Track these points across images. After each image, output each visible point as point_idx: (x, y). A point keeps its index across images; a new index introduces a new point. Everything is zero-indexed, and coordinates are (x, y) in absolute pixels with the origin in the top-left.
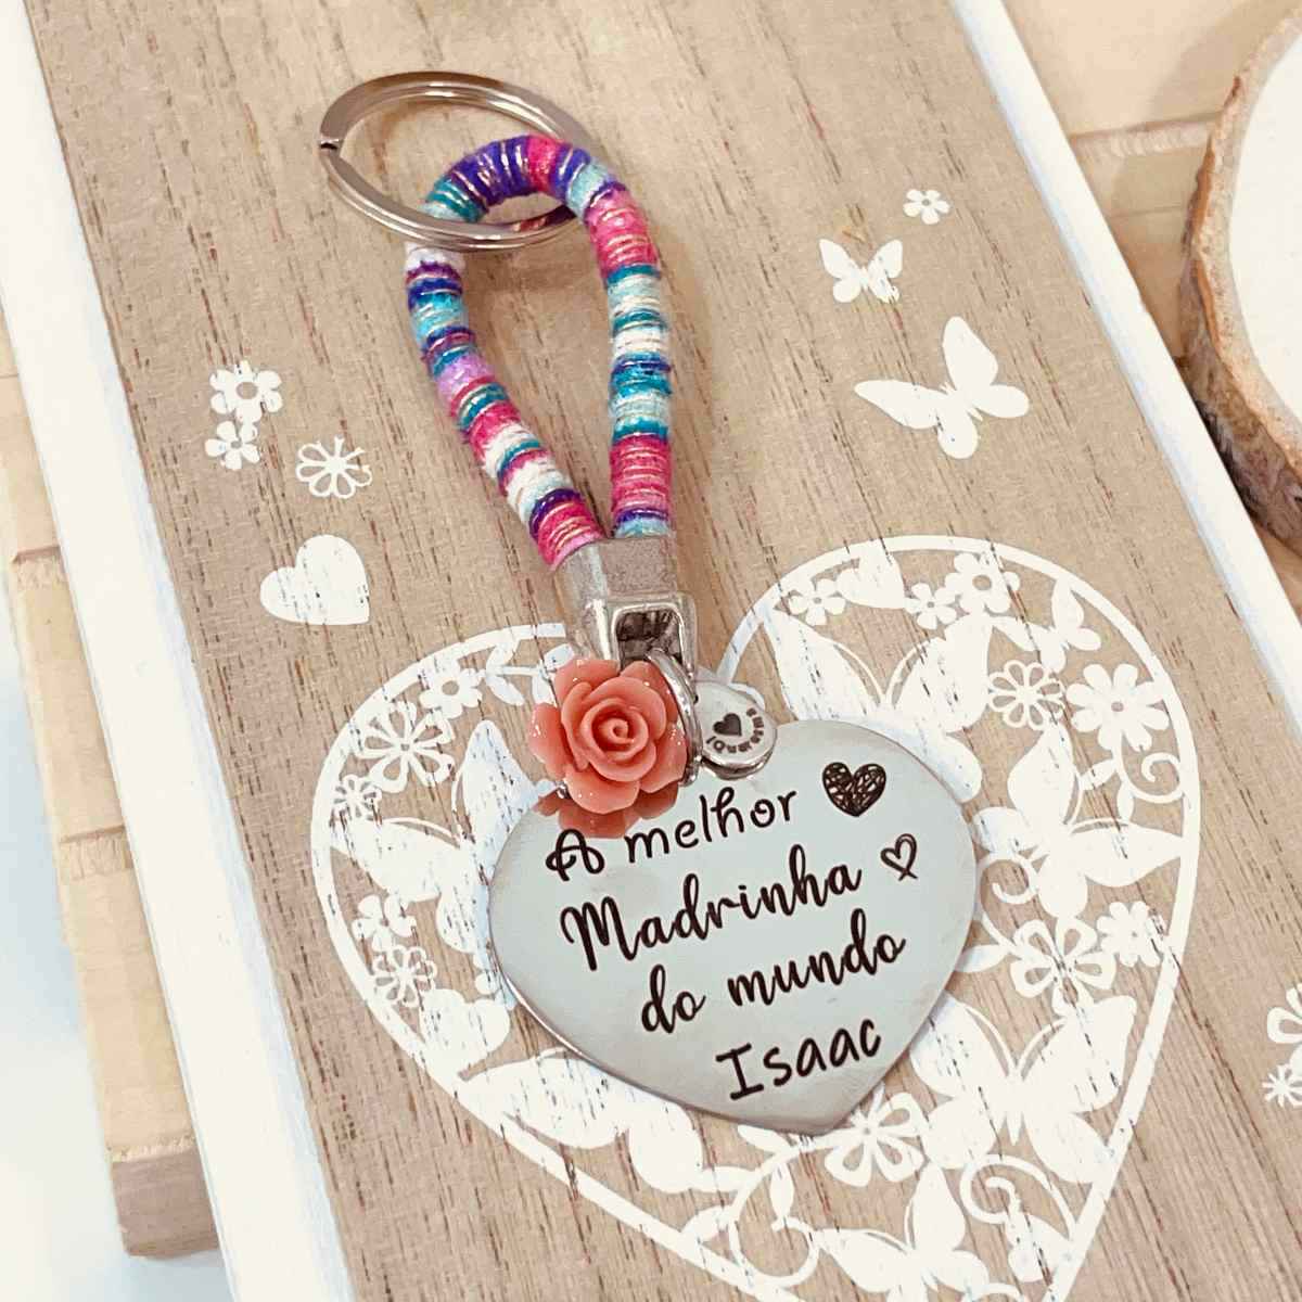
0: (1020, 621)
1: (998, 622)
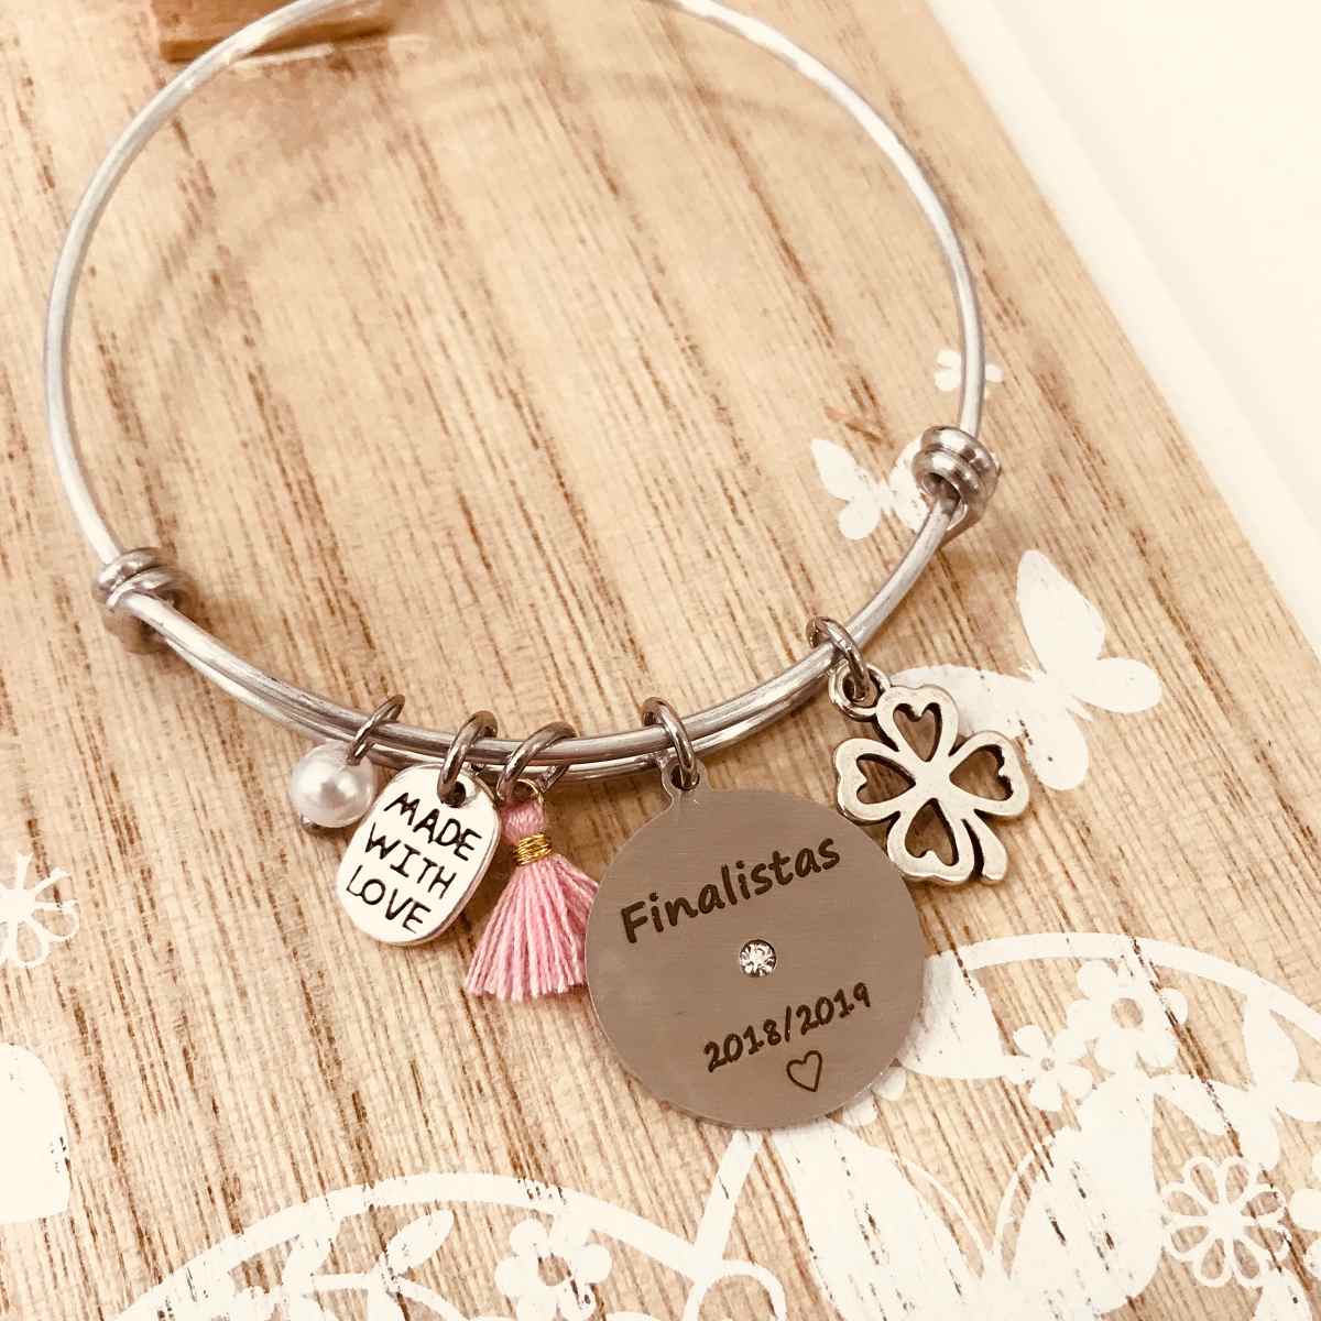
0: (1196, 1077)
1: (1160, 1085)
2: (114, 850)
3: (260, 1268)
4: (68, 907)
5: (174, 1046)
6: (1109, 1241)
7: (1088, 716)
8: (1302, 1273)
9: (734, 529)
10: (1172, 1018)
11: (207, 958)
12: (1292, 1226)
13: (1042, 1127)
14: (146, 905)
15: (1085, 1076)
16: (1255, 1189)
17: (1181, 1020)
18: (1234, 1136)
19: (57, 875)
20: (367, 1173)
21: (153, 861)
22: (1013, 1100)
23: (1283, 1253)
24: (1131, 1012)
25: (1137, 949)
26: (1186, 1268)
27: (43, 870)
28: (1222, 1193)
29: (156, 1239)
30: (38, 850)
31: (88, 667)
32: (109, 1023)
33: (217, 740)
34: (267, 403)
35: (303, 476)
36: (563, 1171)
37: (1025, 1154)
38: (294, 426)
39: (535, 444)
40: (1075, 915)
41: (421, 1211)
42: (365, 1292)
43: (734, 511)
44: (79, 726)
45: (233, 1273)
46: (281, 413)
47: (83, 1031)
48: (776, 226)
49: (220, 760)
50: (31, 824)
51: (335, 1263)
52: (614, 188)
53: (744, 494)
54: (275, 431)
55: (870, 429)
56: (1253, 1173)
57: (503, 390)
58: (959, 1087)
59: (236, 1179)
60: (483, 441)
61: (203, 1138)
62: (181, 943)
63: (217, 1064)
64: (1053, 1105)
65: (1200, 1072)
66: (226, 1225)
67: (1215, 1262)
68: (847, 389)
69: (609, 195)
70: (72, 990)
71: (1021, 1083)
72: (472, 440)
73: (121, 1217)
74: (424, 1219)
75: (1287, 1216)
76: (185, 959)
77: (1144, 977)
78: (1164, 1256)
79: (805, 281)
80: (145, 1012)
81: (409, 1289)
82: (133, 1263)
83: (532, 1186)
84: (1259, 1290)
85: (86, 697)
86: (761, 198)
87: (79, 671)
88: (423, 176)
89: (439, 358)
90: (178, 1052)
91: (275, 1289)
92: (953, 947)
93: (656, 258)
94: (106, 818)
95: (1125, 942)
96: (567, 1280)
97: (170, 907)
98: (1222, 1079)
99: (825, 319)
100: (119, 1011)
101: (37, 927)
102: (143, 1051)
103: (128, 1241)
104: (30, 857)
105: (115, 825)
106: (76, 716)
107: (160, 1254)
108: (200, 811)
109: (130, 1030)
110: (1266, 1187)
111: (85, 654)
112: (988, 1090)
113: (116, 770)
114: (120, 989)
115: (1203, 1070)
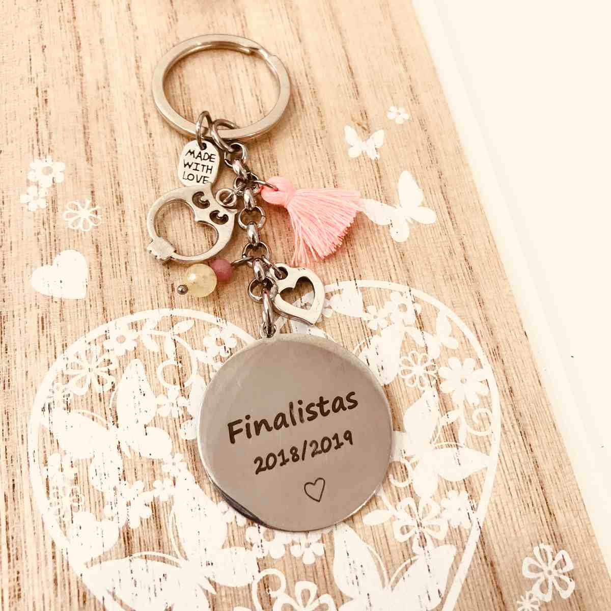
2: (115, 204)
3: (136, 325)
4: (99, 217)
5: (123, 261)
6: (382, 368)
7: (411, 222)
8: (438, 390)
9: (316, 148)
10: (416, 312)
11: (137, 239)
12: (438, 376)
13: (370, 334)
14: (122, 221)
15: (386, 322)
16: (429, 363)
17: (419, 312)
18: (427, 348)
19: (97, 207)
20: (172, 306)
21: (125, 209)
22: (363, 325)
23: (434, 382)
24: (404, 307)
25: (410, 291)
26: (404, 380)
27: (94, 205)
28: (419, 362)
29: (108, 311)
30: (93, 200)
31: (117, 151)
32: (105, 251)
33: (150, 179)
34: (183, 86)
35: (189, 108)
36: (228, 316)
37: (362, 339)
38: (189, 93)
39: (261, 112)
40: (394, 278)
41: (185, 319)
42: (165, 337)
43: (317, 142)
44: (111, 167)
45: (128, 324)
46: (186, 89)
47: (98, 251)
48: (348, 61)
49: (150, 185)
50: (92, 192)
51: (158, 327)
52: (300, 41)
53: (321, 138)
54: (183, 94)
55: (365, 126)
56: (430, 358)
57: (254, 95)
58: (348, 318)
59: (134, 300)
60: (245, 108)
61: (127, 287)
62: (130, 233)
63: (135, 268)
64: (374, 328)
65: (420, 328)
66: (129, 311)
67: (413, 380)
68: (359, 113)
69: (299, 42)
70: (96, 240)
71: (366, 320)
72: (242, 107)
73: (99, 303)
74: (186, 321)
75: (437, 373)
76: (130, 238)
77: (411, 299)
78: (398, 375)
79: (354, 78)
80: (116, 250)
81: (177, 339)
82: (100, 316)
83: (218, 319)
84: (424, 391)
85: (114, 160)
86: (345, 51)
87: (114, 152)
88: (242, 27)
89: (236, 81)
90: (124, 263)
91: (139, 331)
92: (355, 279)
93: (309, 64)
94: (114, 194)
95: (407, 288)
96: (223, 346)
97: (128, 222)
98: (427, 332)
99: (357, 91)
100: (109, 249)
101: (89, 220)
102: (114, 260)
103: (100, 310)
104: (91, 201)
105: (116, 196)
106: (110, 164)
107: (108, 316)
108: (142, 198)
109: (111, 254)
110: (433, 364)
111: (116, 147)
112: (356, 320)
113: (120, 182)
114: (110, 242)
115: (421, 328)
